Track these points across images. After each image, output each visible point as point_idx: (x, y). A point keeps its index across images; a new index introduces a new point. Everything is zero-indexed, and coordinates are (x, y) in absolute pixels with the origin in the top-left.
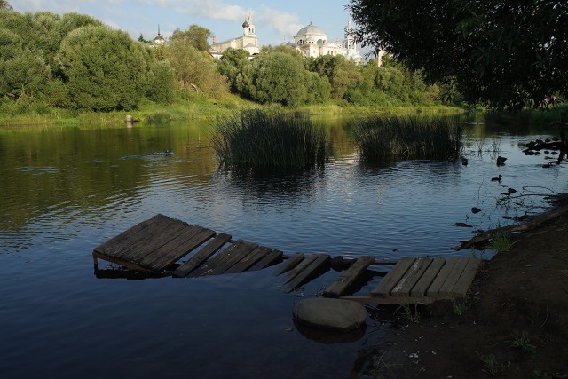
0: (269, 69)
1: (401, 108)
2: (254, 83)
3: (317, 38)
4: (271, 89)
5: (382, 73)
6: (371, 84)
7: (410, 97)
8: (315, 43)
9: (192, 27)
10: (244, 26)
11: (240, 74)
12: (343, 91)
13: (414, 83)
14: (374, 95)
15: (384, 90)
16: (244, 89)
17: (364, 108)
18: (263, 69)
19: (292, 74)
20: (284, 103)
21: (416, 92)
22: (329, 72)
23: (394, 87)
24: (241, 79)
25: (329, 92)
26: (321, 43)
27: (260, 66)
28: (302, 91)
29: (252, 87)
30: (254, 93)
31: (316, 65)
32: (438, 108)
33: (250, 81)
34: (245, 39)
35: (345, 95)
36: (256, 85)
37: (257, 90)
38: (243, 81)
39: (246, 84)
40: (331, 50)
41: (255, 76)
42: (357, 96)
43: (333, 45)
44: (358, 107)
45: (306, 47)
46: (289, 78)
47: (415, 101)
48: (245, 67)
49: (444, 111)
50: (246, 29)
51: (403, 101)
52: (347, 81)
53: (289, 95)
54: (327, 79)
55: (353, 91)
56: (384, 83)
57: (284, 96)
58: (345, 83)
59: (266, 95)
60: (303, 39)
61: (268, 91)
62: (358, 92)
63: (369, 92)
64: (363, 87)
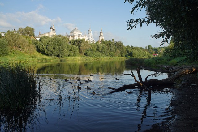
0: (52, 43)
1: (106, 58)
2: (47, 48)
3: (78, 33)
4: (53, 51)
5: (99, 46)
6: (95, 49)
7: (109, 54)
8: (77, 35)
9: (27, 27)
10: (51, 28)
11: (41, 45)
12: (84, 52)
13: (111, 49)
14: (96, 53)
15: (100, 51)
16: (43, 50)
17: (91, 58)
18: (50, 43)
19: (61, 45)
20: (58, 56)
21: (112, 52)
22: (79, 45)
23: (103, 50)
24: (42, 46)
25: (78, 52)
26: (79, 35)
27: (49, 42)
28: (66, 51)
29: (46, 50)
30: (46, 52)
31: (75, 42)
32: (119, 58)
33: (45, 47)
34: (51, 33)
35: (85, 53)
36: (47, 49)
37: (48, 51)
38: (43, 48)
39: (44, 49)
40: (83, 38)
41: (47, 46)
42: (89, 54)
43: (83, 36)
44: (89, 58)
45: (73, 36)
46: (60, 47)
47: (111, 55)
48: (43, 42)
49: (122, 59)
50: (52, 29)
51: (107, 55)
52: (85, 48)
53: (60, 53)
54: (78, 47)
55: (88, 52)
56: (100, 49)
57: (58, 53)
58: (85, 49)
59: (51, 53)
60: (73, 33)
61: (52, 51)
62: (90, 52)
63: (94, 52)
64: (92, 50)
